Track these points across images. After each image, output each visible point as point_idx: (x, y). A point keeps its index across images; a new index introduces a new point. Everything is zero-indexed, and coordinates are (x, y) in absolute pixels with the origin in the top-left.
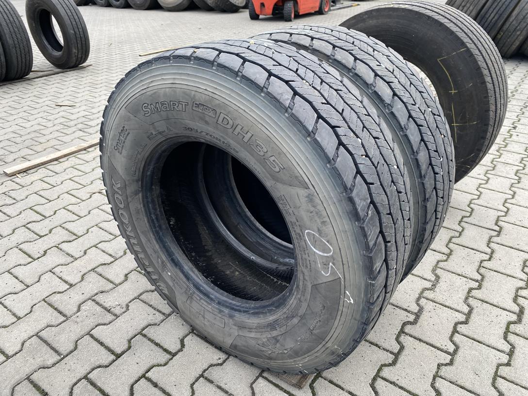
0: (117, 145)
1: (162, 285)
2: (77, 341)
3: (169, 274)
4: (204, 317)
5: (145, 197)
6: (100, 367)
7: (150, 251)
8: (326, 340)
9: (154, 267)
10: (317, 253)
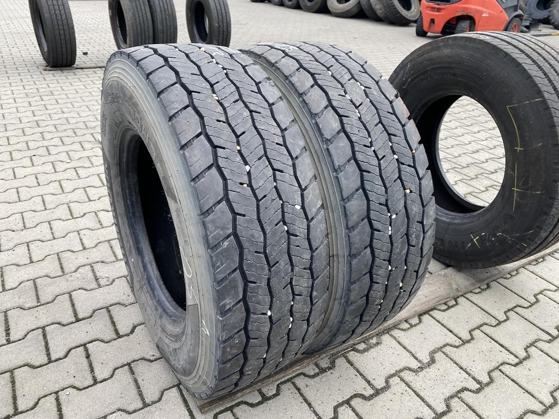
2: (58, 296)
3: (133, 260)
6: (59, 323)
8: (197, 367)
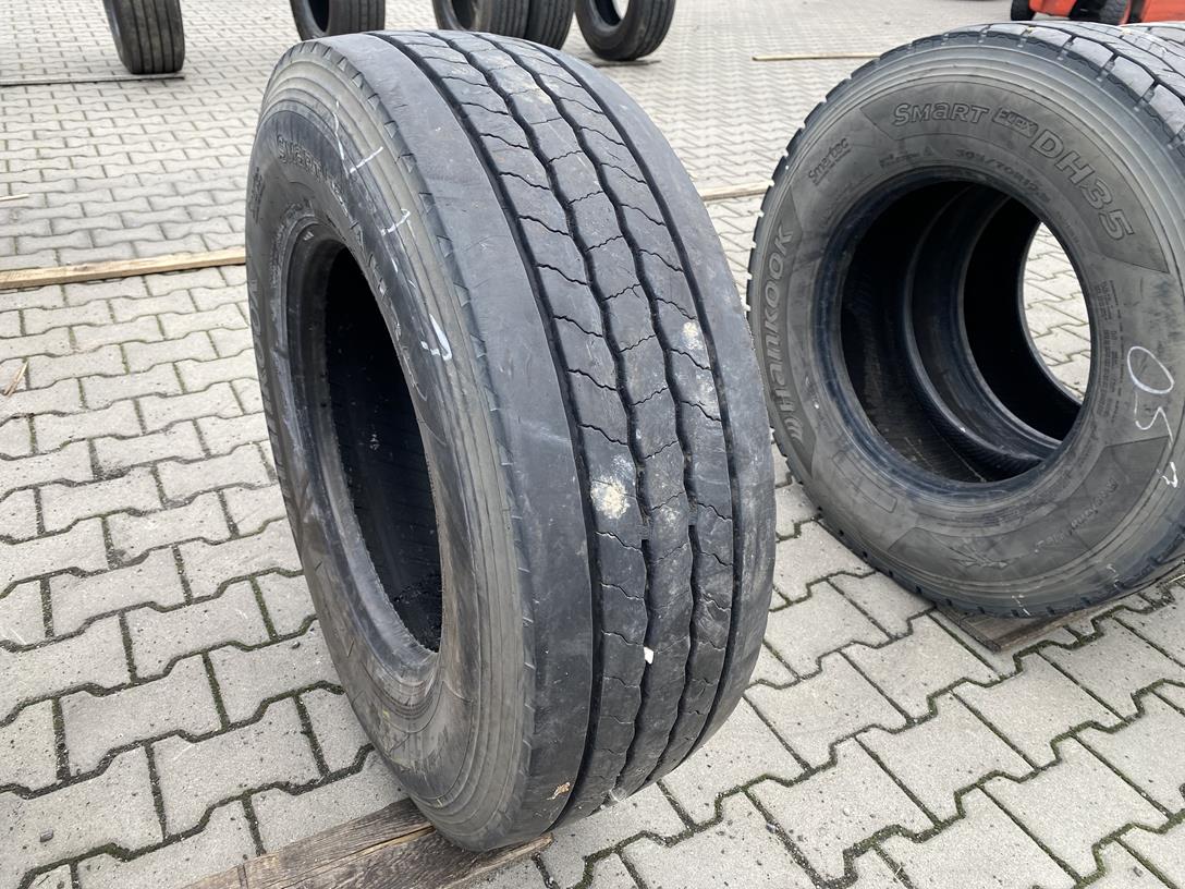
0: (817, 168)
1: (796, 424)
3: (817, 406)
4: (857, 489)
5: (824, 267)
7: (795, 362)
8: (1095, 550)
9: (794, 392)
10: (1139, 389)
